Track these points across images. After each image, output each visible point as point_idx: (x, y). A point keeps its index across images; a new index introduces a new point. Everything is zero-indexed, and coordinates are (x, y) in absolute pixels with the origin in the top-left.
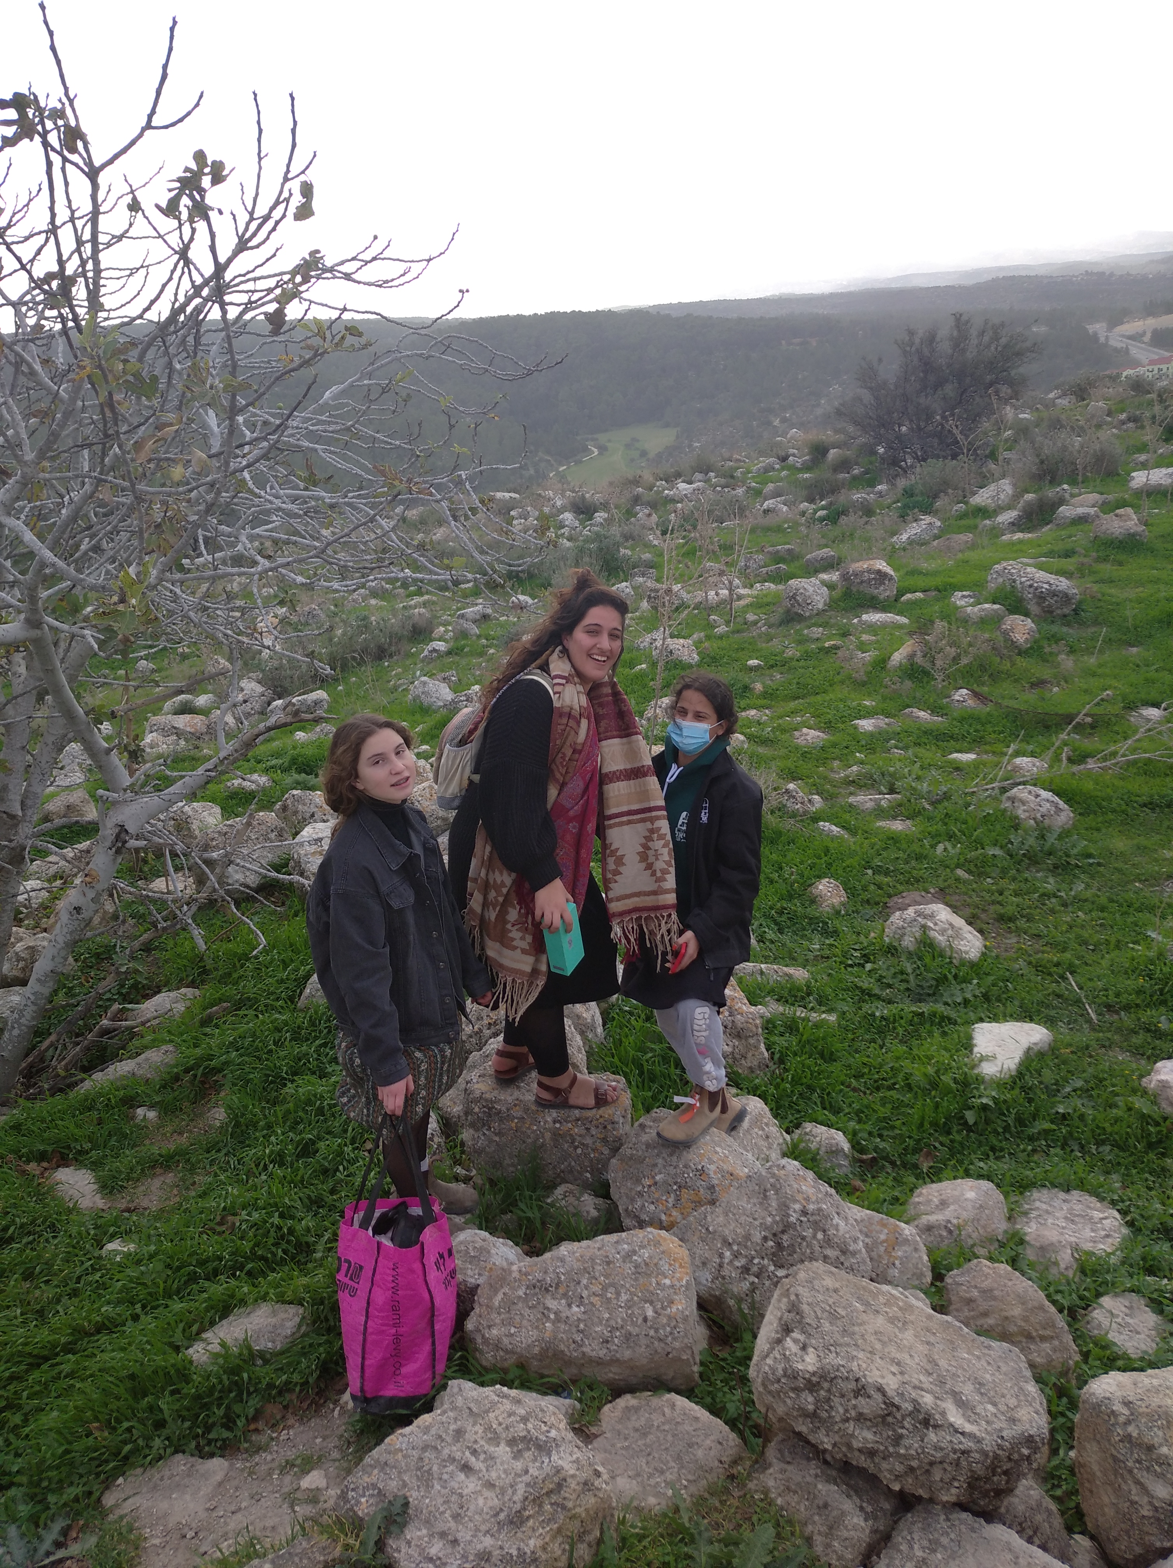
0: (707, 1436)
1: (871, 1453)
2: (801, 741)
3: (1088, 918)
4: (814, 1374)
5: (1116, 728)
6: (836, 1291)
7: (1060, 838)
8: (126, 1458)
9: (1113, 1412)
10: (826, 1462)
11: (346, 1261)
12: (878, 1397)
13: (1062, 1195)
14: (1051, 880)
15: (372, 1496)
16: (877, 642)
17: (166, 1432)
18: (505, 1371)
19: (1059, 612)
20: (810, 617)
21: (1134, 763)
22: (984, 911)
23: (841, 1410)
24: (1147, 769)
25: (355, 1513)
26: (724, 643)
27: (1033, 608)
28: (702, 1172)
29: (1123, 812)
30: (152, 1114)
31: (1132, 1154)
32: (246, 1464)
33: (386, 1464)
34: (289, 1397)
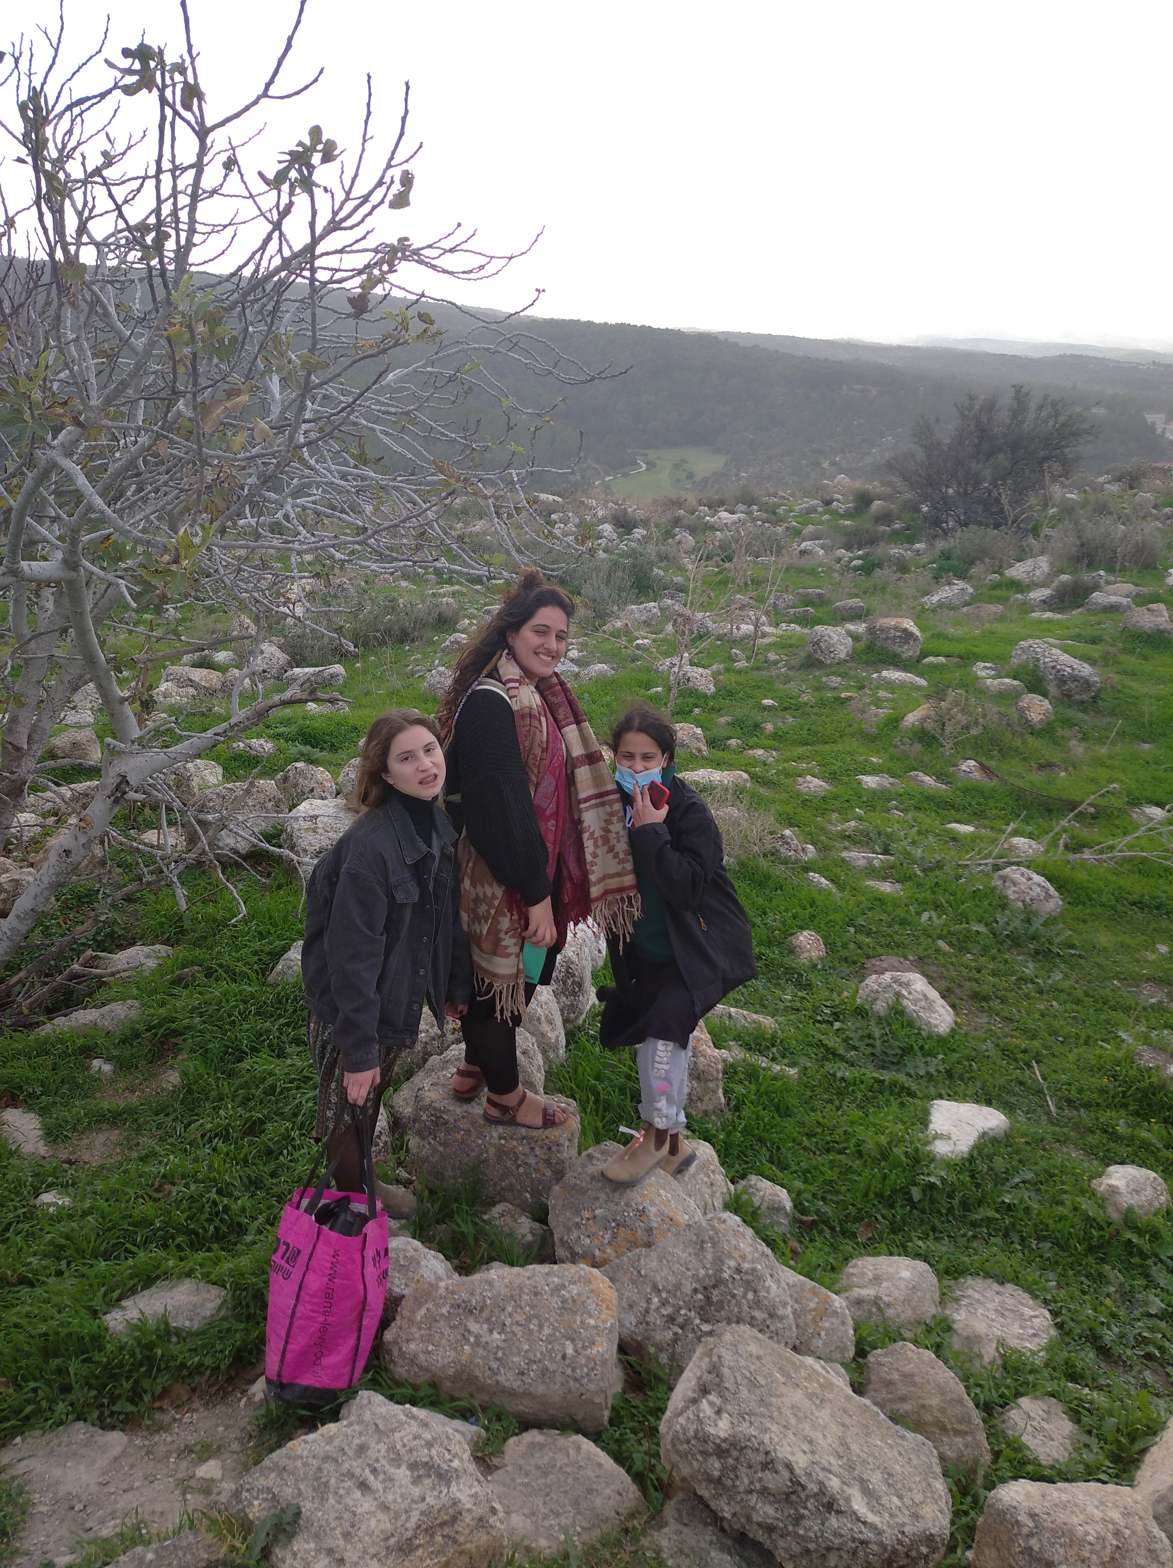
0: (608, 1484)
1: (770, 1529)
2: (803, 788)
3: (1062, 1008)
4: (725, 1440)
5: (1117, 822)
6: (759, 1358)
7: (1045, 924)
8: (27, 1418)
9: (1017, 1521)
10: (722, 1530)
11: (285, 1242)
12: (786, 1473)
13: (996, 1287)
14: (1031, 965)
16: (893, 700)
17: (71, 1397)
18: (416, 1388)
19: (1077, 697)
20: (830, 665)
21: (1130, 859)
22: (960, 986)
23: (746, 1481)
24: (1142, 868)
25: (246, 1514)
26: (742, 679)
27: (1053, 690)
28: (642, 1213)
29: (1113, 908)
30: (107, 1068)
31: (1071, 1255)
32: (146, 1442)
33: (284, 1468)
34: (198, 1379)
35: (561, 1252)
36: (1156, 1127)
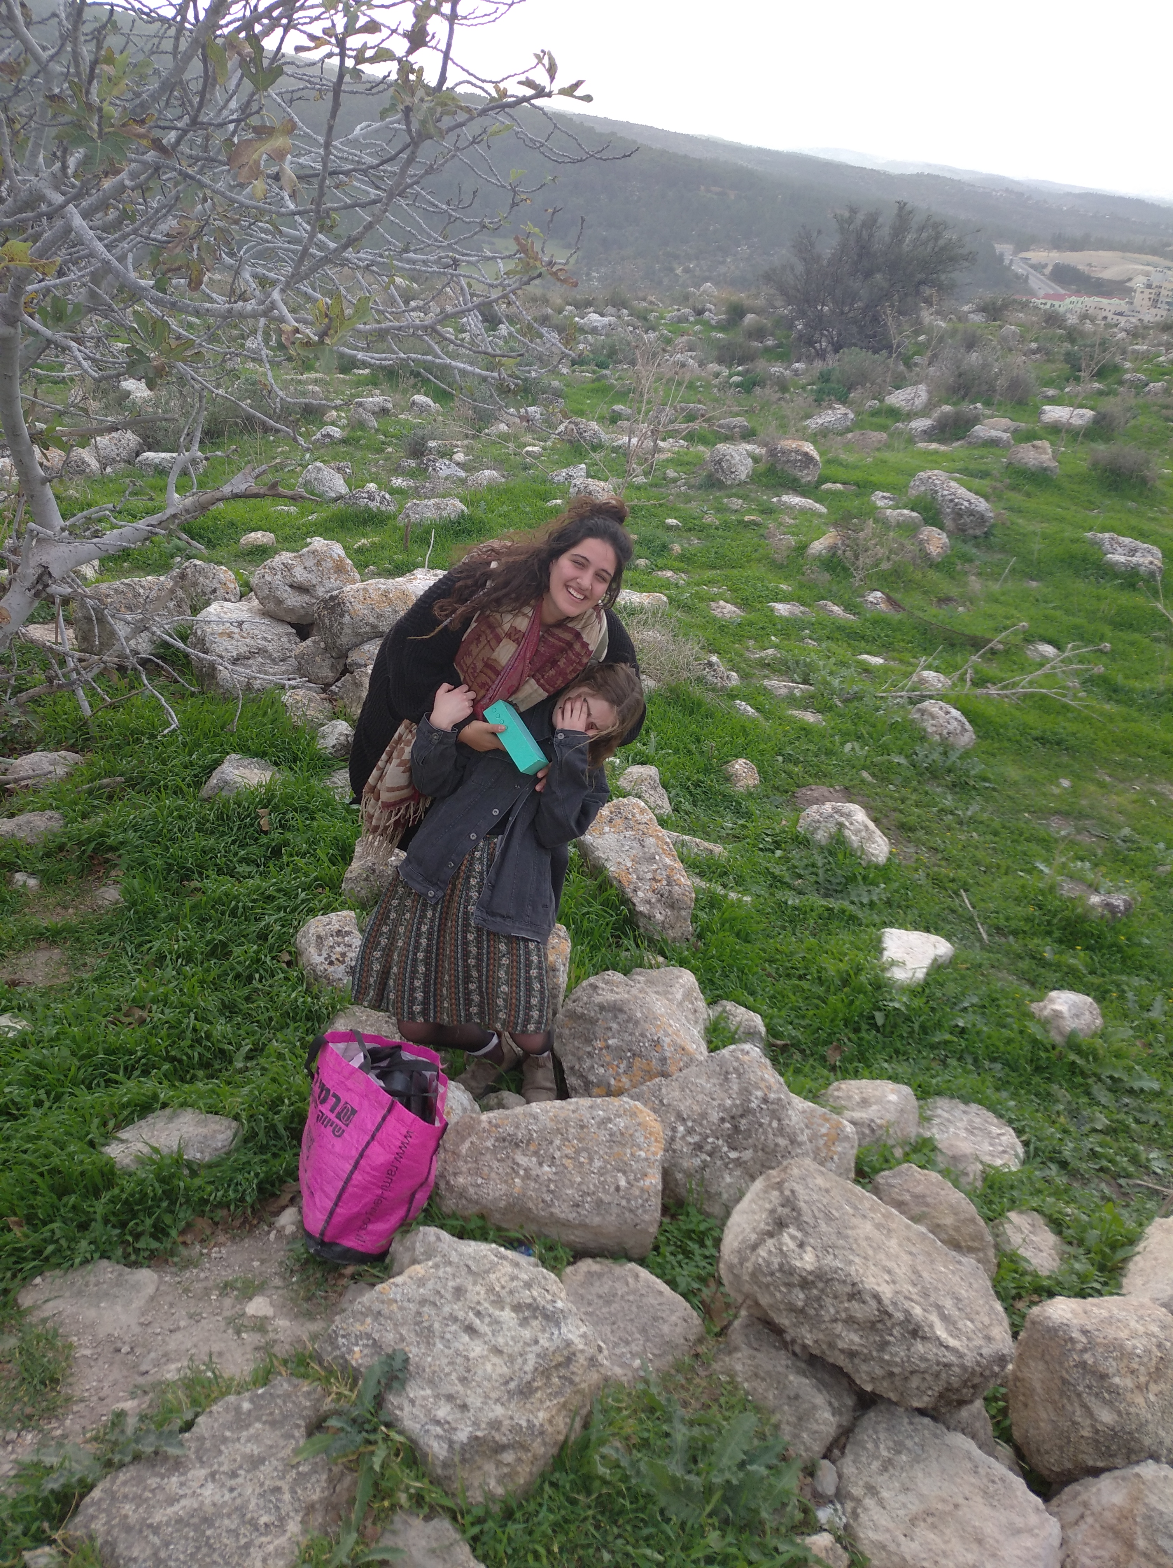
0: (672, 1312)
1: (852, 1354)
2: (717, 613)
3: (982, 839)
4: (810, 1272)
5: (1016, 659)
6: (827, 1191)
7: (960, 758)
8: (47, 1259)
9: (1071, 1339)
11: (335, 1095)
12: (873, 1304)
13: (962, 1106)
14: (950, 797)
15: (366, 1346)
16: (796, 526)
17: (90, 1236)
18: (466, 1219)
19: (971, 532)
20: (731, 486)
21: (1032, 695)
22: (887, 816)
23: (832, 1311)
24: (1042, 704)
25: (346, 1361)
26: (643, 495)
27: (948, 523)
28: (657, 1043)
29: (1017, 742)
30: (32, 882)
31: (1021, 1075)
32: (178, 1279)
33: (379, 1313)
34: (221, 1213)
35: (572, 1081)
36: (1082, 954)
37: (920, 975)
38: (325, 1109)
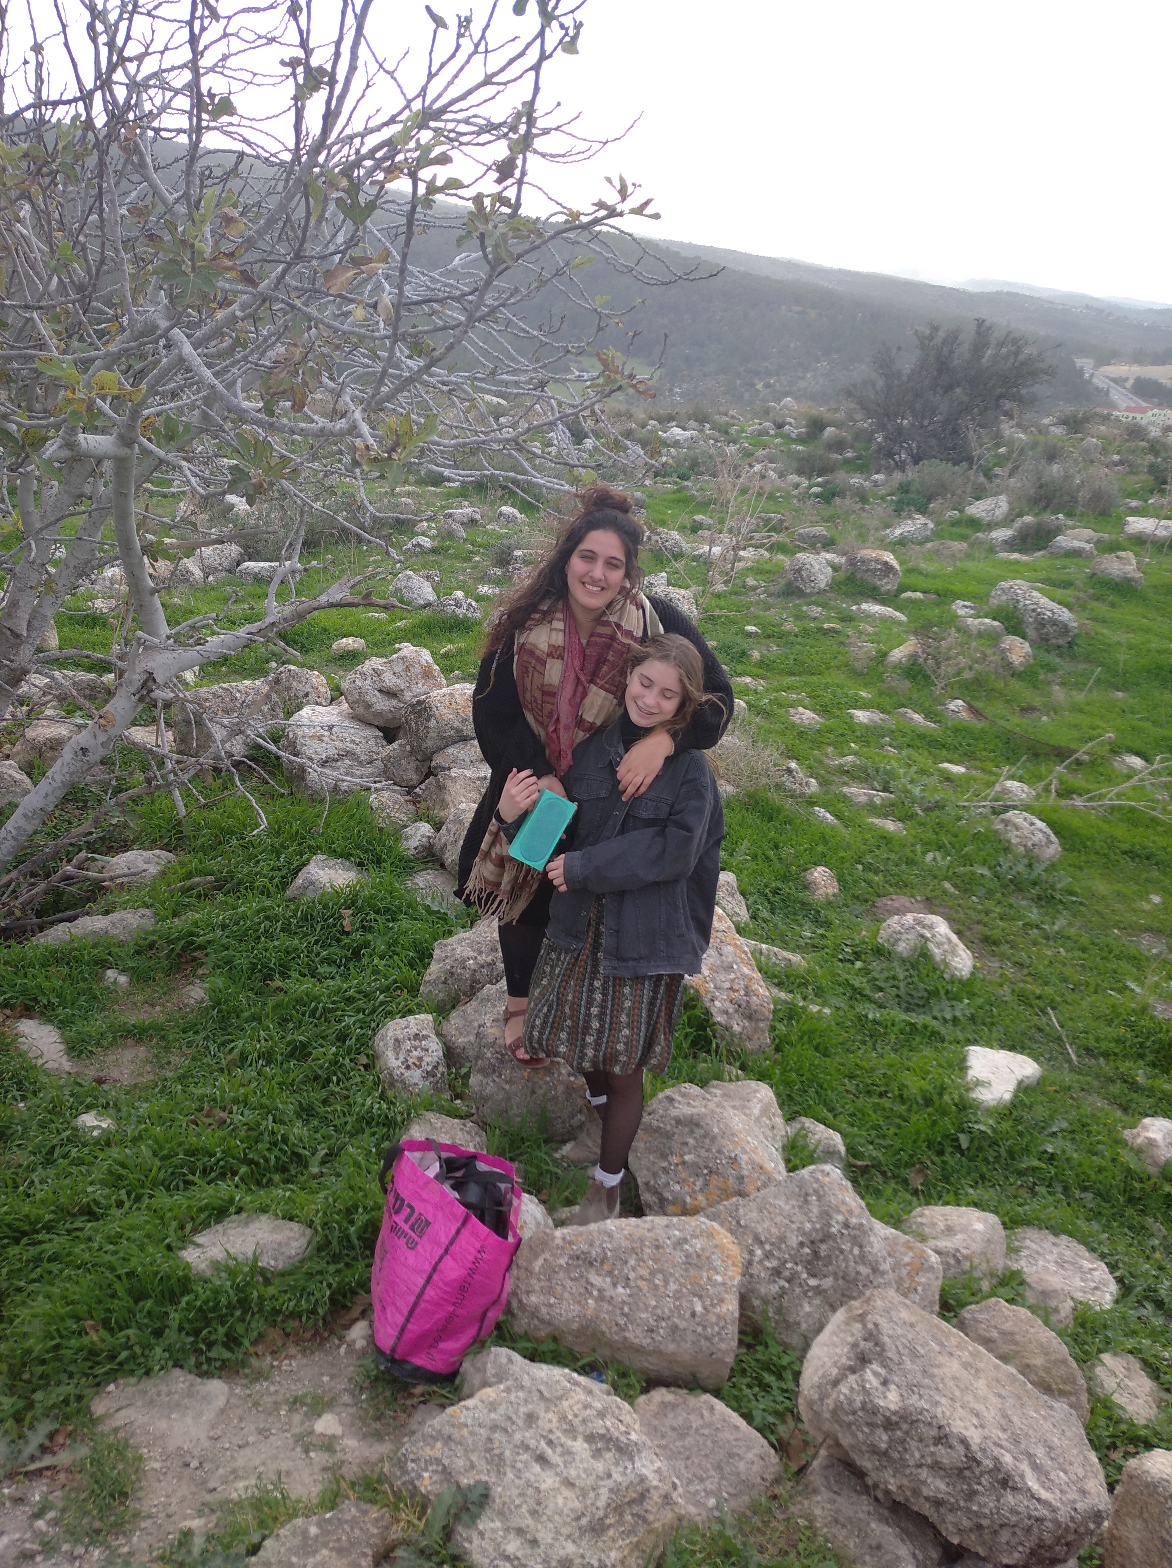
1: (938, 1503)
2: (795, 719)
3: (1069, 955)
4: (895, 1413)
5: (1102, 770)
6: (912, 1325)
7: (1046, 871)
8: (121, 1364)
11: (409, 1206)
12: (961, 1449)
13: (1052, 1238)
14: (1035, 911)
15: (436, 1472)
16: (876, 634)
17: (164, 1342)
18: (539, 1341)
19: (1054, 641)
20: (811, 594)
21: (1120, 808)
22: (970, 929)
23: (917, 1455)
24: (1131, 817)
25: (415, 1487)
26: (723, 603)
27: (1031, 632)
28: (734, 1160)
29: (1105, 855)
30: (123, 979)
31: (1113, 1207)
32: (248, 1392)
33: (449, 1437)
34: (292, 1324)
35: (647, 1197)
37: (1008, 1097)
38: (399, 1219)
